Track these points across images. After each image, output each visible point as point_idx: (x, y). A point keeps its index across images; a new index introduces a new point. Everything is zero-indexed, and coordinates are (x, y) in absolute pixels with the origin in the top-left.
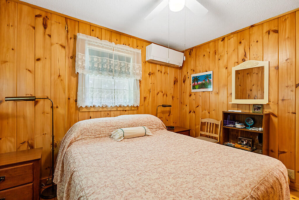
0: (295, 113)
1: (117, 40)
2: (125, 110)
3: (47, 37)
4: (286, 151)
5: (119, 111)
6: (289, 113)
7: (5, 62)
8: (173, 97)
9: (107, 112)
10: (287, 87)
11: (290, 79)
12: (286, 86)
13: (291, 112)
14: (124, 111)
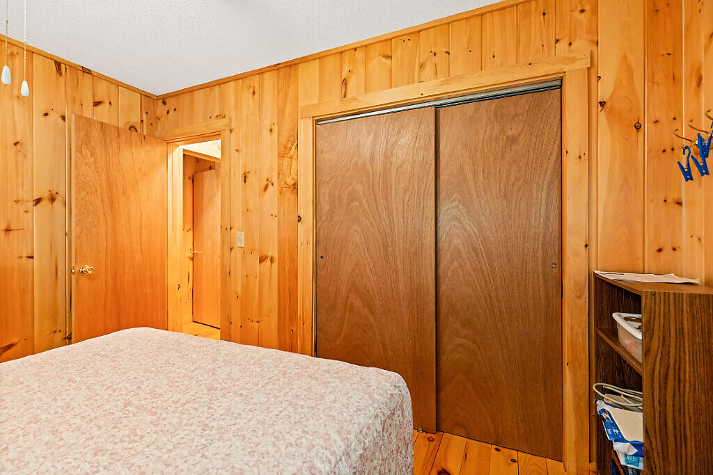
0: (32, 257)
4: (15, 340)
6: (21, 257)
10: (17, 202)
11: (23, 187)
12: (15, 200)
13: (25, 255)
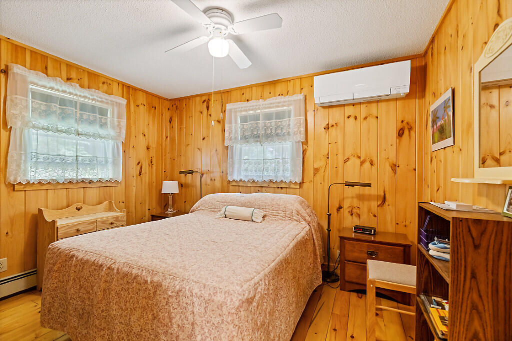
1: (270, 93)
2: (282, 188)
3: (209, 116)
5: (273, 189)
7: (188, 145)
8: (394, 167)
9: (257, 188)
14: (280, 189)
